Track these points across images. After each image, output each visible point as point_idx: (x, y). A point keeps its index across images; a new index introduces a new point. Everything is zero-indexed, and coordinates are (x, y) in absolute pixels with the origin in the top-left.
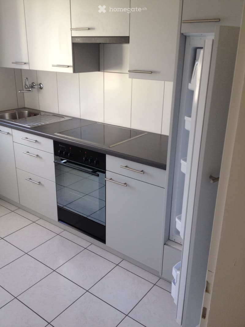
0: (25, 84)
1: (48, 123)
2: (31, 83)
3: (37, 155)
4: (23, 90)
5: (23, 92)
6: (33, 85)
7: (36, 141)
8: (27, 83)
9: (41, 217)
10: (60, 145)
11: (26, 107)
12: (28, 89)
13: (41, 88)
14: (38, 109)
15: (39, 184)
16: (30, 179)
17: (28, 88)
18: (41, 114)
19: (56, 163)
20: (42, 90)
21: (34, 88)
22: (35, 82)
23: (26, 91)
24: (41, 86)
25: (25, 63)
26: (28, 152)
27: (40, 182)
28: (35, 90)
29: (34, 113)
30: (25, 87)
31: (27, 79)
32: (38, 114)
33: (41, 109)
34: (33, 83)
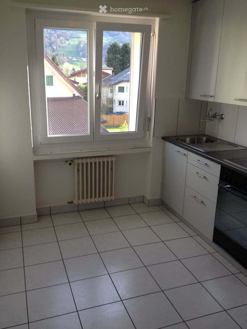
0: (208, 114)
1: (221, 150)
2: (213, 113)
3: (205, 177)
4: (206, 119)
5: (206, 121)
6: (215, 115)
7: (206, 164)
8: (210, 113)
9: (199, 234)
10: (226, 171)
11: (205, 134)
12: (211, 119)
13: (222, 118)
14: (216, 137)
15: (202, 203)
16: (195, 197)
17: (210, 117)
18: (217, 142)
19: (220, 186)
20: (223, 120)
21: (216, 118)
22: (218, 113)
23: (208, 120)
24: (222, 117)
25: (211, 96)
26: (197, 173)
27: (203, 201)
28: (216, 120)
29: (211, 140)
30: (208, 116)
31: (211, 110)
32: (215, 141)
33: (219, 137)
34: (216, 113)
